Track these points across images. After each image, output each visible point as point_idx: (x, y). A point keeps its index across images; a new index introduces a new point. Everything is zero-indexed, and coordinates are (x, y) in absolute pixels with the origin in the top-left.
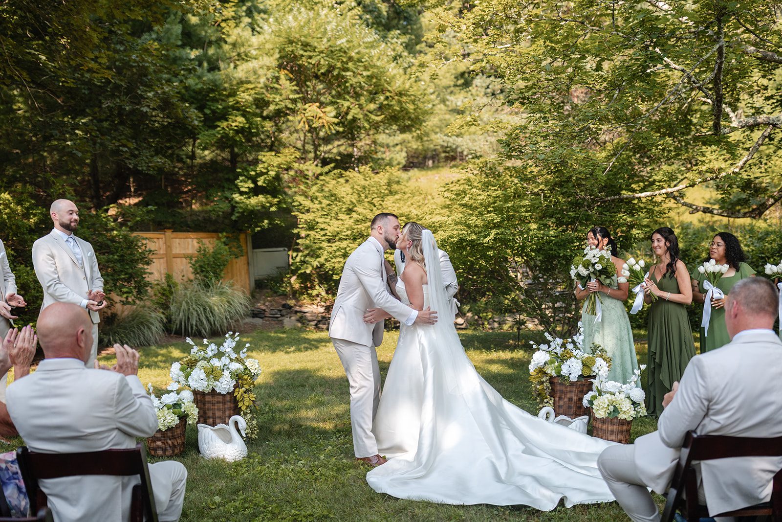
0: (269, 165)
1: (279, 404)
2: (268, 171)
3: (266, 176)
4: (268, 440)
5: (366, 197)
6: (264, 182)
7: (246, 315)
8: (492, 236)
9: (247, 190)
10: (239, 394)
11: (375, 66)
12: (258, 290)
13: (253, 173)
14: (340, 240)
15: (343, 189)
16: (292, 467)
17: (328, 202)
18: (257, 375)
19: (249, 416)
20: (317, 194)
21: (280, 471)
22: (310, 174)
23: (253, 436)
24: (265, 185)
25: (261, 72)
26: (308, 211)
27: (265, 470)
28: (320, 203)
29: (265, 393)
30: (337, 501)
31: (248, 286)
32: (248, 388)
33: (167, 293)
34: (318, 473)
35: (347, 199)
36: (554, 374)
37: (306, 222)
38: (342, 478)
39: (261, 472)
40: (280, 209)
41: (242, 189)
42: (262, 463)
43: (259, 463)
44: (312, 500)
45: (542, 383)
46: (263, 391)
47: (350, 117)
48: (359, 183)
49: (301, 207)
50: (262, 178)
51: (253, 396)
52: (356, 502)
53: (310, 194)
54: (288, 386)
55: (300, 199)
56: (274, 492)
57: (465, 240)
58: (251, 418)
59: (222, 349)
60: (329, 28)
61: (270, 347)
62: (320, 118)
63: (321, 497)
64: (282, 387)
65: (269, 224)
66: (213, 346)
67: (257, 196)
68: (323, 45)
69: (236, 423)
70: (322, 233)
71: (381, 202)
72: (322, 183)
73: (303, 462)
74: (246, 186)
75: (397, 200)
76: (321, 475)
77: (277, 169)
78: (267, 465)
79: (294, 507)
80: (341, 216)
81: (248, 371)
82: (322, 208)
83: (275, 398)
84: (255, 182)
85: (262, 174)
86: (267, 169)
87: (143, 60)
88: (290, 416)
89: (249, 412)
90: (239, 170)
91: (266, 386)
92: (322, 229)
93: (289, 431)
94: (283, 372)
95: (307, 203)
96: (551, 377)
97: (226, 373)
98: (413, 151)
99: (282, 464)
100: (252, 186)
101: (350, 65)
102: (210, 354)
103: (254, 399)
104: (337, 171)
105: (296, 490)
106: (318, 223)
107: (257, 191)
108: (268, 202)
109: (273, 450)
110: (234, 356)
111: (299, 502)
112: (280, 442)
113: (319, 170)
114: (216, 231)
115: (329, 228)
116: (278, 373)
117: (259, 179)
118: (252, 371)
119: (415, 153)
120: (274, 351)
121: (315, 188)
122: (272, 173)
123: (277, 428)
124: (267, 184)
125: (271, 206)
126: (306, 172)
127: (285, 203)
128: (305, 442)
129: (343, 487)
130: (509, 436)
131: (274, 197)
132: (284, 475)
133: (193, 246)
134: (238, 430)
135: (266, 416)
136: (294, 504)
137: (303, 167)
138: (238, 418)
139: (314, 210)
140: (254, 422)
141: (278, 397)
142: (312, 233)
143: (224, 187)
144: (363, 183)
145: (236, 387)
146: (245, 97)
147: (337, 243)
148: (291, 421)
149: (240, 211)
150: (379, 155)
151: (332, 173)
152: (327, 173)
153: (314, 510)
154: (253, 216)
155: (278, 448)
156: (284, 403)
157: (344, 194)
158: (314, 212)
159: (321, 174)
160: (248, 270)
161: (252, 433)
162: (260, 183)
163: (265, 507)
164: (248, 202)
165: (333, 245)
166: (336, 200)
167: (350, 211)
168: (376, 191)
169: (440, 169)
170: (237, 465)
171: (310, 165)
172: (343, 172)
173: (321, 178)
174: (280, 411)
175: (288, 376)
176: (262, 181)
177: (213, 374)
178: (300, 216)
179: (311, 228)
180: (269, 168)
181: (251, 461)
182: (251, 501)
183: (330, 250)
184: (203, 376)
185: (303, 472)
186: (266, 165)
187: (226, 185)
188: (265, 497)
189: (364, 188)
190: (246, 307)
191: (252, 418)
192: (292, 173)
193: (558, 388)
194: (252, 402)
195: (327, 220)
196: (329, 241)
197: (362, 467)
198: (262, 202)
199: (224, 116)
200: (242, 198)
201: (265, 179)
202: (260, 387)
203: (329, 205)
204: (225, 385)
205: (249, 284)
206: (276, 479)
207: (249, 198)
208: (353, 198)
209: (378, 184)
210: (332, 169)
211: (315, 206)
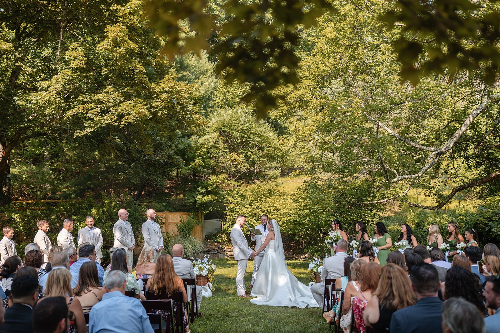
2: (213, 184)
3: (212, 186)
5: (259, 197)
7: (202, 252)
8: (307, 220)
9: (203, 192)
10: (209, 276)
11: (263, 136)
12: (206, 240)
13: (206, 185)
15: (248, 193)
19: (213, 283)
20: (236, 195)
22: (232, 185)
24: (211, 190)
25: (211, 140)
26: (231, 203)
28: (237, 199)
32: (212, 274)
33: (167, 241)
35: (250, 198)
36: (316, 271)
37: (230, 208)
39: (217, 300)
40: (218, 202)
41: (201, 192)
43: (216, 298)
45: (312, 275)
47: (251, 159)
48: (255, 190)
49: (228, 201)
51: (213, 277)
53: (233, 195)
55: (228, 197)
56: (222, 303)
57: (296, 221)
59: (203, 261)
60: (241, 119)
62: (238, 160)
65: (213, 209)
66: (200, 260)
67: (208, 195)
68: (239, 127)
69: (209, 285)
71: (265, 200)
72: (238, 190)
74: (203, 190)
75: (273, 198)
77: (217, 184)
80: (247, 206)
81: (212, 269)
82: (238, 202)
84: (207, 189)
85: (210, 185)
87: (162, 140)
88: (225, 287)
90: (199, 183)
92: (238, 212)
93: (225, 291)
95: (231, 199)
96: (315, 272)
97: (205, 269)
100: (205, 190)
101: (252, 136)
102: (199, 263)
104: (245, 184)
106: (236, 209)
107: (208, 193)
108: (213, 198)
109: (220, 295)
110: (207, 263)
113: (236, 184)
114: (188, 211)
115: (241, 212)
117: (209, 187)
118: (214, 269)
121: (234, 192)
122: (215, 185)
124: (213, 190)
125: (214, 200)
127: (221, 199)
130: (296, 292)
131: (216, 196)
133: (177, 219)
134: (209, 287)
137: (229, 182)
138: (210, 283)
140: (214, 285)
142: (233, 214)
143: (192, 191)
144: (257, 190)
145: (208, 274)
146: (203, 150)
149: (200, 202)
150: (266, 173)
151: (243, 185)
154: (206, 205)
157: (247, 195)
158: (234, 204)
159: (237, 186)
160: (202, 230)
162: (209, 189)
164: (203, 198)
166: (244, 198)
167: (251, 204)
168: (263, 194)
170: (209, 298)
171: (232, 181)
172: (248, 185)
174: (222, 286)
177: (201, 269)
178: (228, 205)
179: (233, 211)
181: (214, 297)
184: (198, 269)
185: (231, 300)
186: (212, 181)
187: (193, 190)
189: (257, 193)
190: (203, 248)
192: (224, 185)
193: (317, 276)
194: (213, 279)
195: (240, 208)
198: (210, 198)
199: (193, 160)
200: (201, 196)
201: (211, 188)
203: (241, 200)
204: (205, 273)
205: (203, 237)
207: (204, 196)
208: (252, 197)
209: (264, 191)
210: (243, 183)
211: (234, 201)
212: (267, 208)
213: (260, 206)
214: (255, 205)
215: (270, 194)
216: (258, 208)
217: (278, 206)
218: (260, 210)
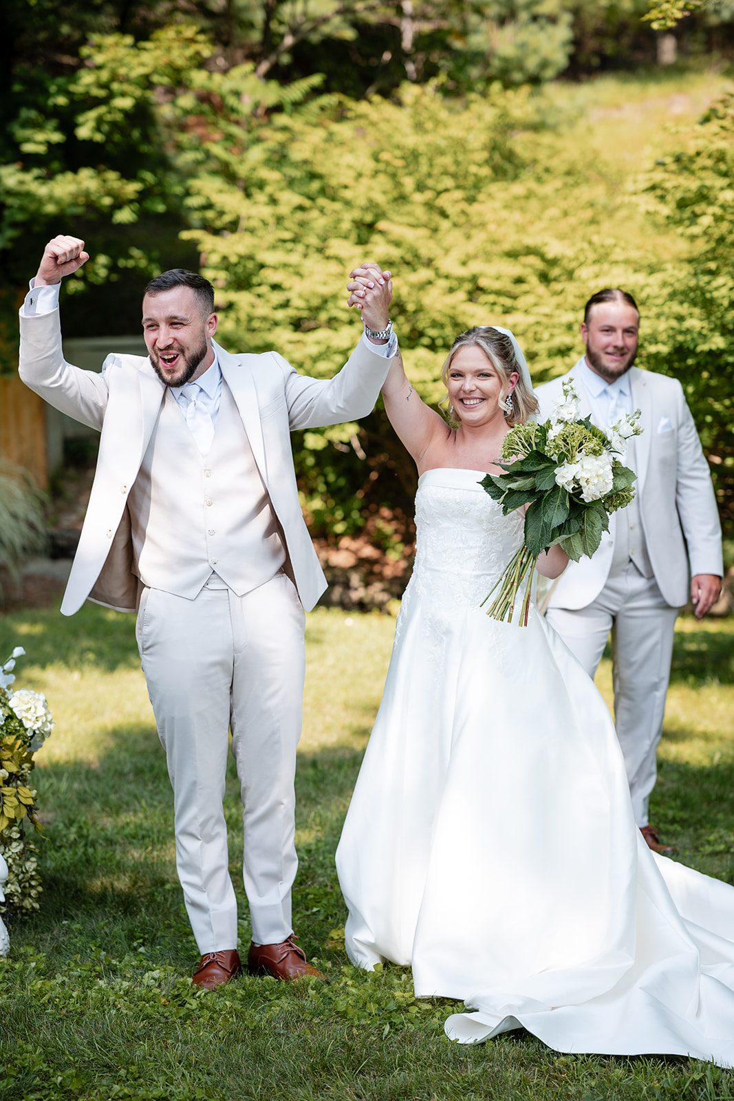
0: (114, 77)
1: (108, 822)
2: (111, 95)
3: (102, 110)
4: (67, 916)
5: (420, 187)
6: (98, 129)
7: (30, 551)
9: (41, 149)
12: (72, 472)
13: (61, 100)
14: (332, 323)
15: (348, 159)
16: (126, 984)
17: (297, 200)
18: (43, 737)
19: (16, 848)
20: (266, 172)
21: (92, 993)
22: (245, 107)
23: (27, 903)
24: (99, 137)
26: (234, 226)
27: (52, 989)
28: (273, 201)
29: (70, 788)
30: (234, 1069)
31: (40, 460)
32: (14, 769)
34: (194, 1004)
35: (361, 192)
37: (225, 264)
38: (257, 1017)
39: (41, 994)
40: (145, 216)
41: (28, 148)
42: (46, 973)
43: (40, 973)
44: (169, 1064)
46: (64, 785)
48: (398, 139)
49: (210, 214)
50: (92, 115)
51: (27, 794)
52: (284, 1076)
53: (242, 170)
54: (139, 772)
55: (208, 187)
56: (72, 1043)
57: (692, 353)
58: (23, 852)
61: (100, 654)
63: (193, 1059)
64: (121, 775)
65: (113, 268)
67: (75, 171)
70: (277, 297)
71: (464, 205)
72: (280, 137)
73: (156, 974)
74: (40, 137)
75: (516, 198)
76: (202, 1007)
77: (138, 92)
78: (60, 978)
79: (119, 1081)
80: (337, 247)
81: (14, 724)
82: (279, 220)
83: (97, 806)
84: (67, 126)
85: (89, 102)
86: (105, 86)
88: (136, 854)
89: (16, 835)
90: (17, 88)
91: (76, 770)
92: (276, 287)
93: (128, 896)
94: (129, 733)
95: (230, 201)
98: (603, 14)
99: (99, 976)
100: (57, 137)
103: (30, 802)
104: (330, 100)
105: (133, 1039)
106: (262, 266)
107: (73, 155)
108: (109, 193)
109: (79, 942)
111: (133, 1068)
112: (101, 923)
113: (271, 93)
115: (298, 284)
116: (115, 733)
117: (81, 119)
118: (27, 724)
119: (607, 20)
120: (112, 667)
121: (256, 154)
122: (126, 103)
123: (97, 884)
124: (108, 136)
125: (118, 205)
126: (232, 101)
127: (164, 196)
128: (169, 926)
129: (253, 1037)
131: (128, 174)
132: (102, 1003)
135: (68, 854)
136: (123, 1072)
137: (220, 83)
139: (254, 223)
140: (31, 865)
141: (106, 803)
144: (411, 140)
147: (322, 334)
148: (136, 868)
149: (20, 217)
150: (477, 41)
151: (314, 106)
152: (297, 105)
153: (172, 1088)
155: (94, 938)
156: (125, 818)
157: (345, 177)
158: (252, 231)
159: (278, 109)
161: (25, 895)
162: (84, 132)
163: (46, 1077)
164: (42, 190)
165: (311, 337)
166: (323, 191)
167: (364, 231)
168: (452, 169)
169: (691, 77)
171: (245, 76)
172: (350, 103)
173: (281, 119)
174: (110, 842)
175: (142, 745)
176: (91, 124)
178: (209, 242)
179: (242, 283)
180: (115, 86)
181: (17, 966)
182: (11, 1061)
183: (298, 355)
185: (154, 998)
186: (104, 75)
188: (46, 1054)
189: (413, 157)
190: (32, 526)
191: (24, 855)
192: (186, 101)
194: (24, 811)
195: (294, 258)
196: (297, 325)
197: (312, 992)
198: (87, 194)
200: (28, 177)
201: (100, 121)
202: (56, 771)
203: (301, 208)
205: (46, 452)
206: (82, 1014)
207: (49, 177)
208: (377, 190)
209: (460, 145)
210: (316, 92)
211: (255, 210)
212: (475, 267)
213: (427, 248)
214: (397, 244)
215: (499, 173)
216: (412, 261)
217: (554, 249)
218: (424, 274)
